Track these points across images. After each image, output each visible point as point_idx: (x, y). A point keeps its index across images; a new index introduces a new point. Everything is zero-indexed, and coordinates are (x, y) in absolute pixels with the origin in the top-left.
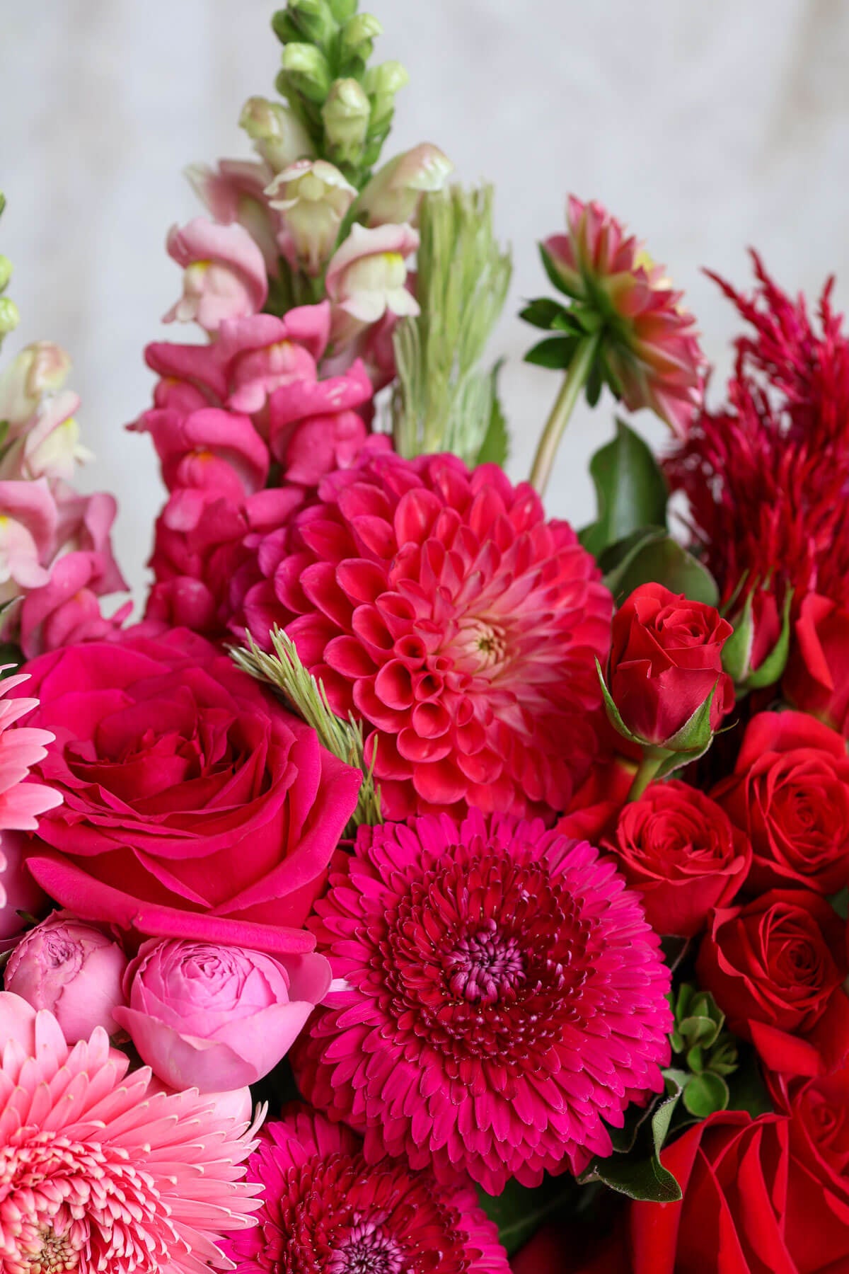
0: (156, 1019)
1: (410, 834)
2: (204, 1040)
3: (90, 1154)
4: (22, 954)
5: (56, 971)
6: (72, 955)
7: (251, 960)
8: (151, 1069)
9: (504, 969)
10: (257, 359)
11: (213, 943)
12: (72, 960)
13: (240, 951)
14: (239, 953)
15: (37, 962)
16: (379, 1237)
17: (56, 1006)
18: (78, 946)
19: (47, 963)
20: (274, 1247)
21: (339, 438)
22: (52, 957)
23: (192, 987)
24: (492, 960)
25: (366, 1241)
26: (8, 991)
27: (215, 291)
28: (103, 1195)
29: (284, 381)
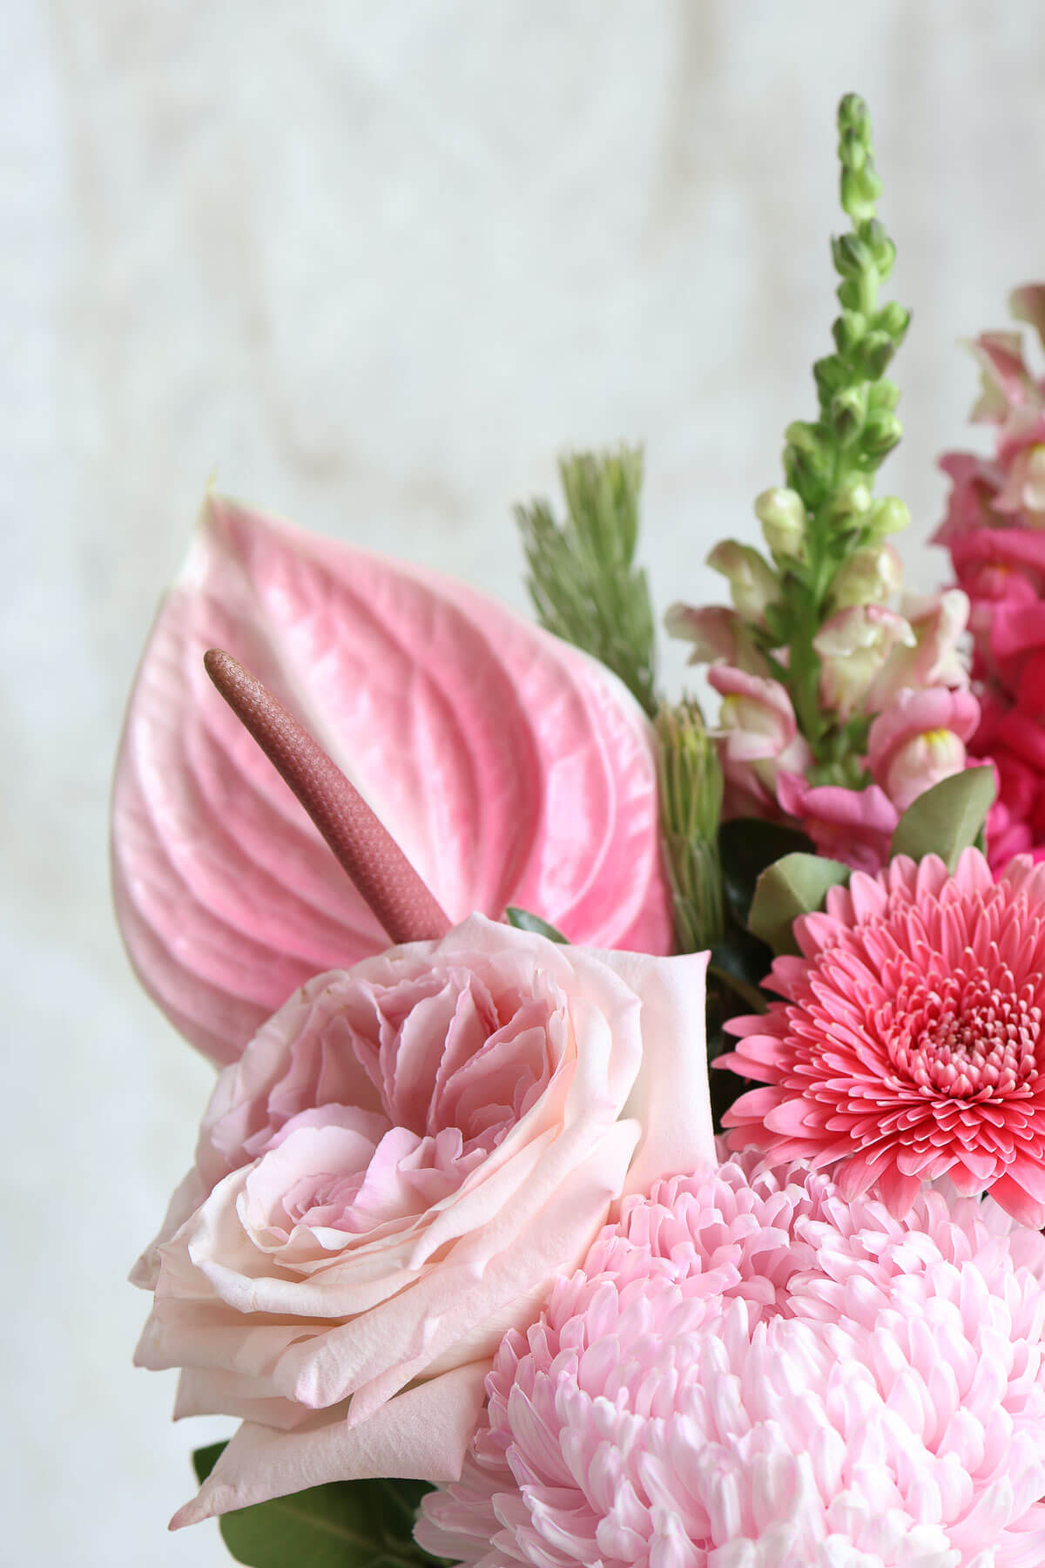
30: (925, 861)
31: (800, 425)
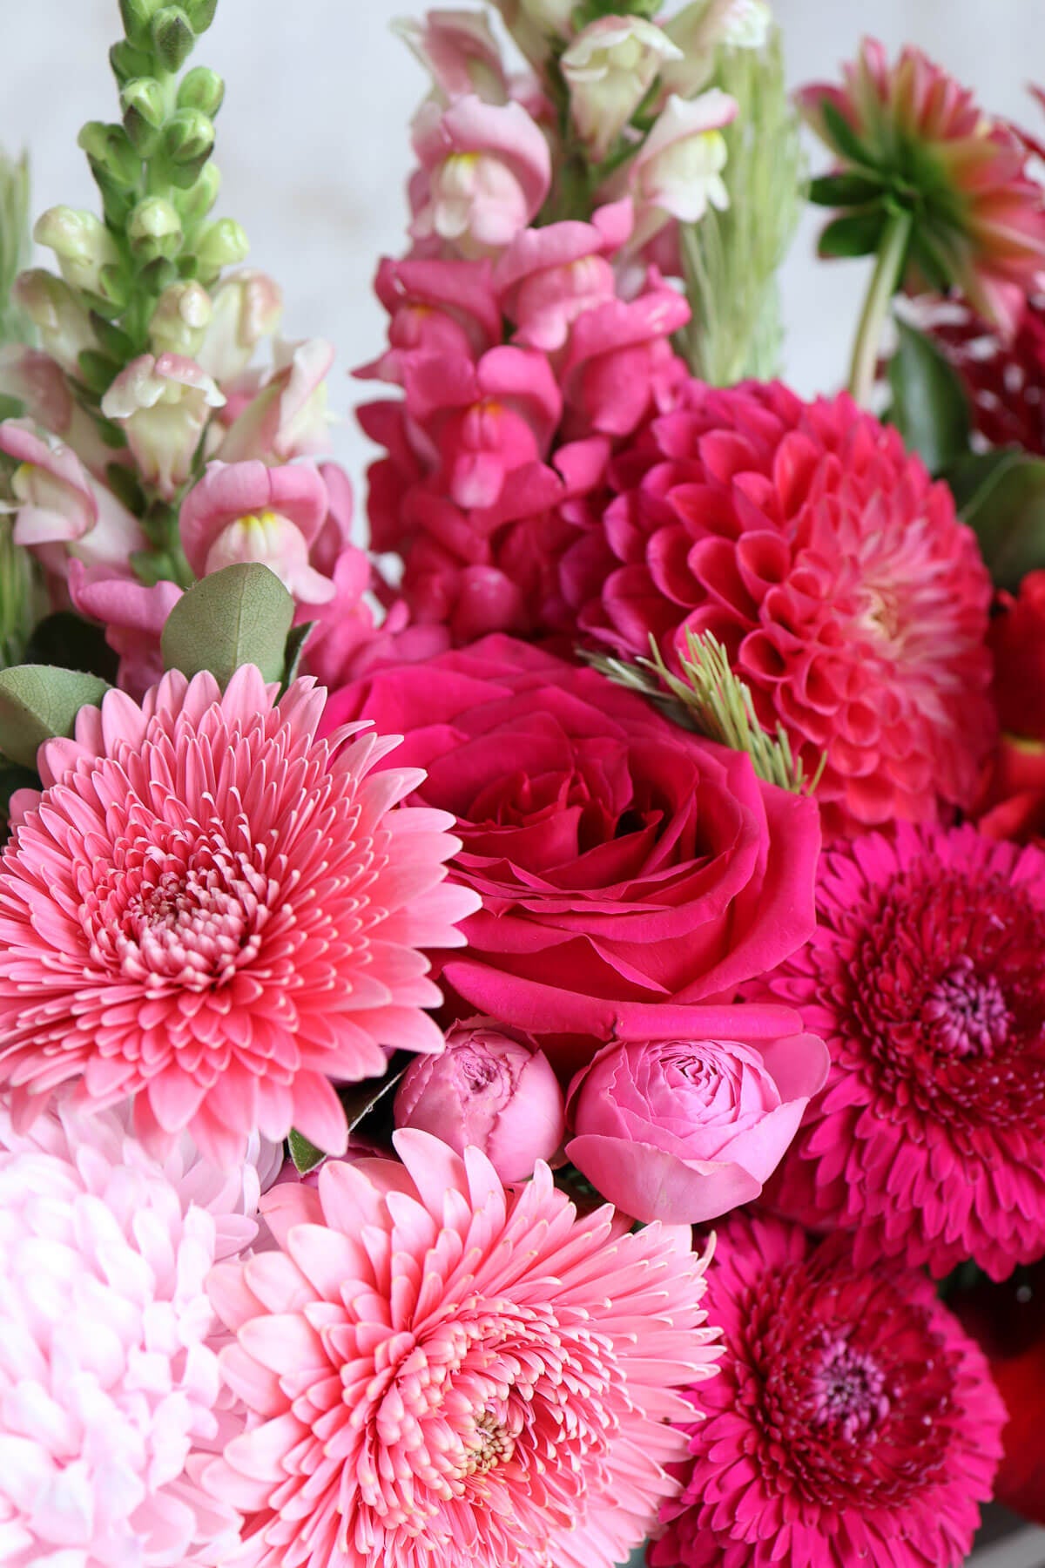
0: (648, 1146)
1: (849, 864)
2: (710, 1163)
3: (540, 1318)
4: (426, 1079)
5: (480, 1096)
6: (496, 1075)
7: (734, 1054)
8: (614, 1206)
9: (989, 1016)
10: (554, 279)
11: (683, 1040)
12: (498, 1080)
13: (716, 1044)
14: (717, 1048)
15: (452, 1087)
16: (852, 1354)
17: (489, 1140)
18: (501, 1062)
19: (465, 1087)
20: (749, 1390)
21: (652, 370)
22: (469, 1079)
23: (682, 1099)
24: (975, 1006)
25: (841, 1362)
26: (406, 1126)
27: (490, 192)
28: (558, 1367)
29: (587, 304)
30: (198, 677)
31: (97, 127)
